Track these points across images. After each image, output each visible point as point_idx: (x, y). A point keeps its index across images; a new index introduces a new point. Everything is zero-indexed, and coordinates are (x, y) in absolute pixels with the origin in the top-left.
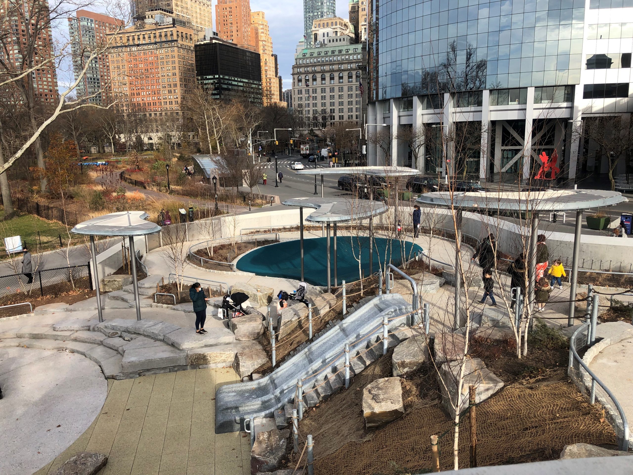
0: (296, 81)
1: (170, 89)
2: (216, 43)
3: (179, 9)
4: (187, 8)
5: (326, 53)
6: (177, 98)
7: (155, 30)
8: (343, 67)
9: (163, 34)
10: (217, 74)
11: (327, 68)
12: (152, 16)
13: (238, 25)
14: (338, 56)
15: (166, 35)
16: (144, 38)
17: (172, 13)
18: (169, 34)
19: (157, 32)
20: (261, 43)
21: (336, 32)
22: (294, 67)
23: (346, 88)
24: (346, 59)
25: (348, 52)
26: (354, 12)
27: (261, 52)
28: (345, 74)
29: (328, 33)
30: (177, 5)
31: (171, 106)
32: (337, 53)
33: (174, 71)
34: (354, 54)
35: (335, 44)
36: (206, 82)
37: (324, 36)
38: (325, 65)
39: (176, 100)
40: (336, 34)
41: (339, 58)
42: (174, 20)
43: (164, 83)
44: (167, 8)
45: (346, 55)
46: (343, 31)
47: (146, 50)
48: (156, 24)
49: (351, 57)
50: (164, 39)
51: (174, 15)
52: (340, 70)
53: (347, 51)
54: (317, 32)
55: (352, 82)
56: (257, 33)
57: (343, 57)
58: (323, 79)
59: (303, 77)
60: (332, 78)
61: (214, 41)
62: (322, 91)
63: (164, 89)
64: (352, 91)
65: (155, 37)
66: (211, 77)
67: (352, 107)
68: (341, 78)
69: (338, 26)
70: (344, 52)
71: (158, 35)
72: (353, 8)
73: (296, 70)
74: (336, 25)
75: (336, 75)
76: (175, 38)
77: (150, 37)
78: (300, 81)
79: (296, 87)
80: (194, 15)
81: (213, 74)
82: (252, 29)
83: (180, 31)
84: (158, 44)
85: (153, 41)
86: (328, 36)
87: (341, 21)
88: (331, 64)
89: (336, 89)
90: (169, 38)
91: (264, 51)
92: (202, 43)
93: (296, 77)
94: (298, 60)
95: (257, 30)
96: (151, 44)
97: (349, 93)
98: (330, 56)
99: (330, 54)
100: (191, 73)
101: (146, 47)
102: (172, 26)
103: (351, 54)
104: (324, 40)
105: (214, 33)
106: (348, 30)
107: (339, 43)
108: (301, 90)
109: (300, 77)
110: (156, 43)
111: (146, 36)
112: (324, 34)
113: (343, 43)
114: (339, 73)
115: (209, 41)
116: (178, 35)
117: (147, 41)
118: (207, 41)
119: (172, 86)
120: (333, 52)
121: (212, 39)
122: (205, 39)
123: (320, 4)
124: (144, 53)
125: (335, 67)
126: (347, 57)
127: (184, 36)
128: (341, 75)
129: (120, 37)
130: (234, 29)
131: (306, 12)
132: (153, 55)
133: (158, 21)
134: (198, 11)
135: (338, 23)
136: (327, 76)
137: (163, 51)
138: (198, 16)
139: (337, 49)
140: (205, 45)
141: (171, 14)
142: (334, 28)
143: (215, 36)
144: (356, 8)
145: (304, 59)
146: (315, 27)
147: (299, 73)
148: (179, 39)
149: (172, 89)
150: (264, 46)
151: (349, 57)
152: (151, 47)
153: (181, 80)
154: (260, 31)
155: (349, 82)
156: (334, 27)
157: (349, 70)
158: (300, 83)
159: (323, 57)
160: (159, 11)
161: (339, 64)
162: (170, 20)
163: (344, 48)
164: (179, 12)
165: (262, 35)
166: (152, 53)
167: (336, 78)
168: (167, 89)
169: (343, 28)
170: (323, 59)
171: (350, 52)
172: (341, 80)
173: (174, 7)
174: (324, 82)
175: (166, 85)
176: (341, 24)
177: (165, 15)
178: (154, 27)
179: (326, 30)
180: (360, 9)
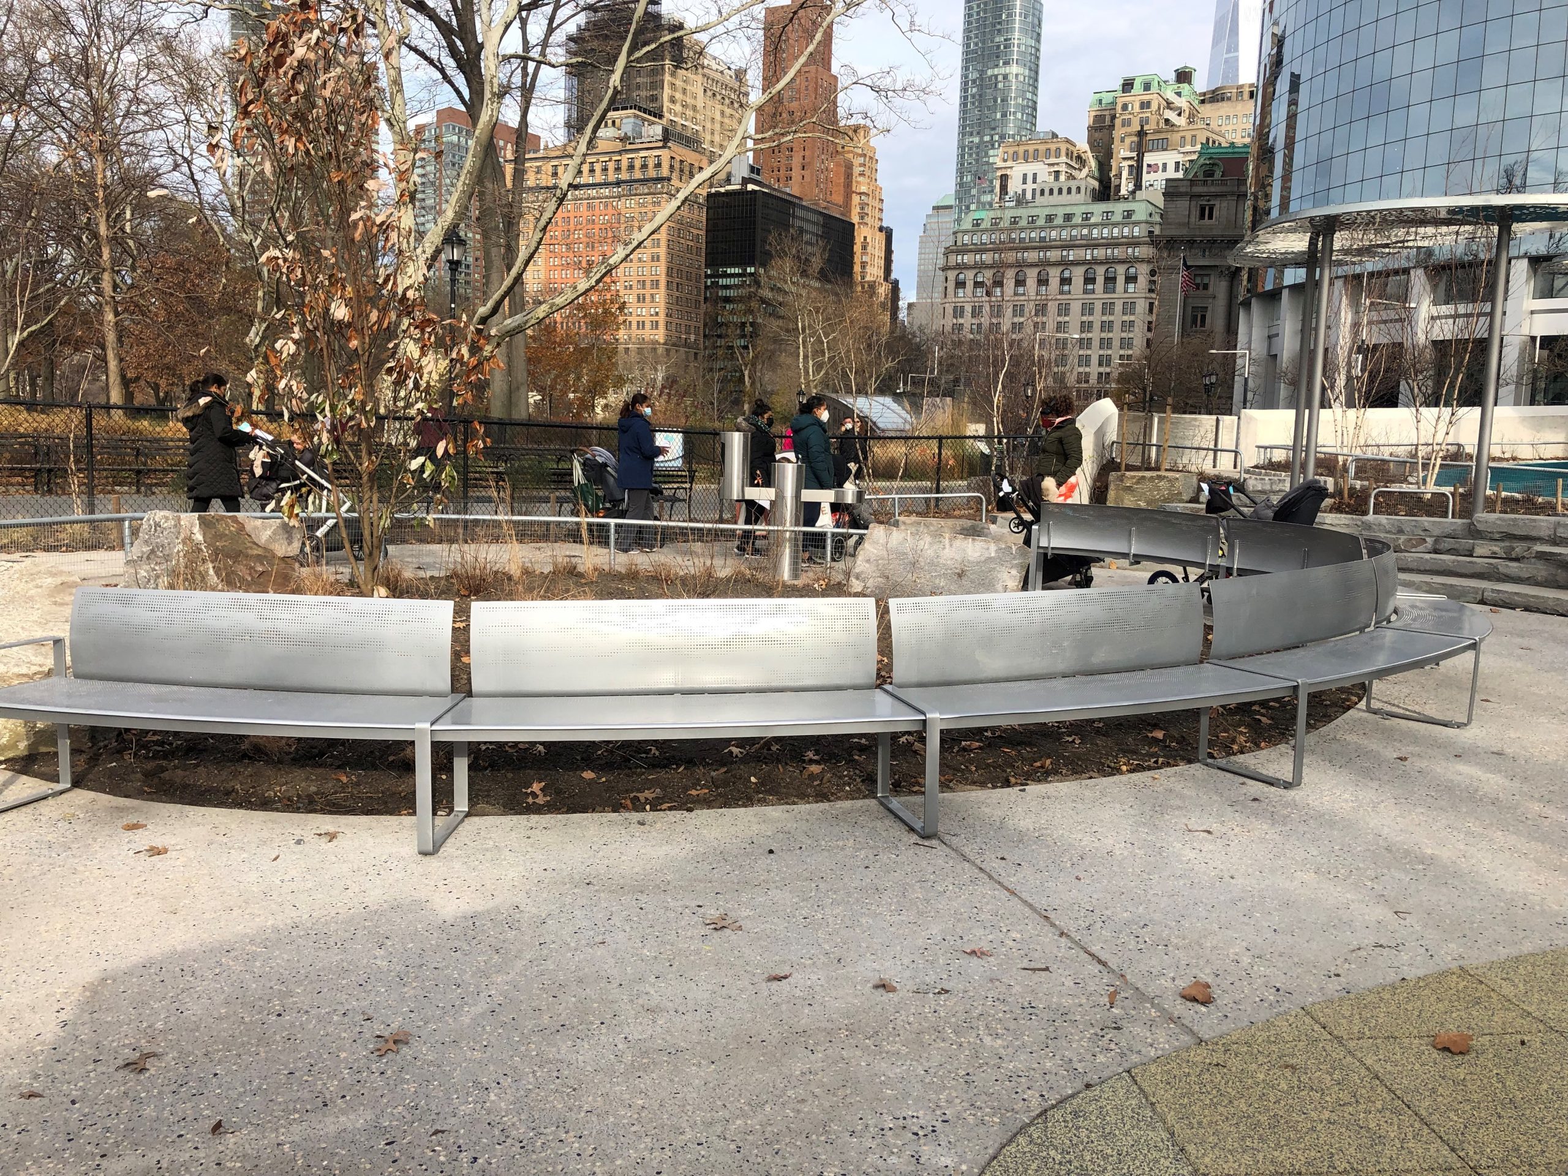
0: (951, 285)
1: (642, 292)
2: (754, 191)
3: (678, 108)
4: (694, 108)
5: (1033, 219)
6: (657, 314)
7: (620, 153)
8: (1072, 255)
9: (638, 164)
10: (752, 264)
11: (1032, 256)
12: (614, 122)
13: (807, 153)
14: (1062, 227)
15: (644, 166)
16: (592, 171)
17: (661, 117)
18: (651, 163)
19: (625, 159)
20: (856, 199)
21: (1057, 173)
22: (948, 252)
23: (1076, 307)
24: (1083, 237)
25: (1087, 219)
26: (1101, 129)
27: (855, 219)
28: (1078, 273)
29: (1035, 175)
30: (673, 100)
31: (640, 332)
32: (1059, 221)
33: (656, 250)
34: (1103, 225)
35: (1056, 199)
36: (722, 281)
37: (1024, 183)
38: (1026, 249)
39: (655, 318)
40: (1057, 178)
41: (1064, 233)
42: (665, 131)
43: (628, 279)
44: (651, 106)
45: (1083, 226)
46: (1074, 173)
47: (594, 198)
48: (624, 139)
49: (1095, 231)
50: (638, 174)
51: (664, 121)
52: (1065, 263)
53: (1086, 216)
54: (1008, 172)
55: (1093, 291)
56: (849, 176)
57: (1074, 233)
58: (1020, 282)
59: (969, 275)
60: (1043, 282)
61: (750, 187)
62: (1014, 311)
63: (628, 292)
64: (1091, 313)
65: (618, 169)
66: (737, 270)
67: (1089, 352)
68: (1065, 281)
69: (1063, 159)
70: (1078, 220)
71: (625, 164)
72: (1099, 118)
73: (954, 259)
74: (1058, 156)
75: (1054, 274)
76: (665, 172)
77: (605, 169)
78: (960, 284)
79: (951, 297)
80: (708, 125)
81: (743, 263)
82: (837, 165)
83: (678, 158)
84: (624, 186)
85: (612, 177)
86: (1034, 181)
87: (1071, 148)
88: (1044, 245)
89: (1052, 307)
90: (652, 173)
91: (862, 218)
92: (722, 190)
93: (951, 275)
94: (960, 235)
95: (849, 166)
96: (606, 184)
97: (1084, 318)
98: (1042, 228)
99: (1041, 222)
100: (694, 257)
101: (593, 192)
102: (660, 144)
103: (1095, 225)
104: (1024, 191)
105: (752, 169)
106: (1085, 171)
107: (1065, 198)
108: (962, 307)
109: (961, 276)
110: (618, 183)
111: (598, 167)
112: (1025, 176)
113: (1075, 197)
114: (1060, 269)
115: (738, 187)
116: (672, 167)
117: (599, 178)
118: (735, 187)
119: (648, 284)
120: (1050, 218)
121: (745, 181)
122: (728, 181)
123: (999, 116)
124: (589, 206)
125: (1054, 255)
126: (1085, 231)
127: (687, 170)
128: (1067, 274)
129: (537, 167)
130: (796, 161)
131: (963, 133)
132: (610, 211)
133: (630, 134)
134: (718, 117)
135: (1063, 153)
136: (1032, 275)
137: (632, 203)
138: (717, 126)
139: (1061, 212)
140: (728, 194)
141: (657, 120)
142: (1053, 165)
143: (754, 176)
144: (1108, 119)
145: (974, 232)
146: (1005, 161)
147: (961, 267)
148: (675, 176)
149: (648, 292)
150: (863, 205)
151: (1090, 232)
152: (606, 192)
153: (669, 272)
154: (857, 170)
155: (1085, 292)
156: (1052, 160)
157: (1089, 263)
158: (961, 291)
159: (1022, 229)
160: (633, 111)
161: (1063, 247)
162: (658, 130)
163: (1078, 211)
164: (676, 115)
165: (861, 179)
166: (606, 206)
167: (1054, 282)
168: (636, 291)
169: (1073, 164)
170: (1023, 235)
171: (1093, 220)
172: (1066, 288)
173: (666, 104)
174: (1021, 290)
175: (634, 284)
176: (1070, 154)
177: (644, 120)
178: (619, 145)
179: (1030, 168)
180: (1118, 122)
